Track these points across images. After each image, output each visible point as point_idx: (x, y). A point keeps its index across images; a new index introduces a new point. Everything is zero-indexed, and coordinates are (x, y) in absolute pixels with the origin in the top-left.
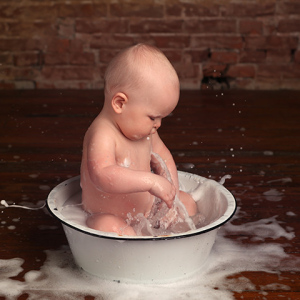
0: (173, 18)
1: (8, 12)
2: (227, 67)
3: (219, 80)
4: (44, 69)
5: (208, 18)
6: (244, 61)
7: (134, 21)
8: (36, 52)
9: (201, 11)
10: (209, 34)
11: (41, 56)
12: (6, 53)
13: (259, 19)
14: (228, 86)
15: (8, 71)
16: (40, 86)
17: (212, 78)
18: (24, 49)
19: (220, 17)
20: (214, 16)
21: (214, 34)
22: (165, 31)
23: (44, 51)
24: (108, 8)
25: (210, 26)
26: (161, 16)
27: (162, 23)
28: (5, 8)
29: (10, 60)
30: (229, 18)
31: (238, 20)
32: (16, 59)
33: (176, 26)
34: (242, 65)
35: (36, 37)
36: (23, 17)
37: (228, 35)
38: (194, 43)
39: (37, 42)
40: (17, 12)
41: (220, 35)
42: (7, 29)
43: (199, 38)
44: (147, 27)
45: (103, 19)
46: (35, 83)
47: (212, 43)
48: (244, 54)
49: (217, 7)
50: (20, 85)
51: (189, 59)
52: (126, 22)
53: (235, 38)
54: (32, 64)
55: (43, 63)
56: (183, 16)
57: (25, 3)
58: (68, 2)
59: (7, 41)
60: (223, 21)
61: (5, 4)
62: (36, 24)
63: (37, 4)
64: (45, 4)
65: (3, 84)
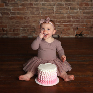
1: (26, 18)
2: (82, 32)
3: (79, 35)
4: (35, 32)
5: (78, 19)
6: (86, 30)
7: (58, 20)
8: (33, 28)
9: (76, 17)
10: (77, 23)
11: (35, 29)
12: (26, 28)
13: (90, 19)
14: (82, 37)
15: (26, 33)
17: (78, 34)
18: (30, 27)
19: (80, 19)
20: (79, 19)
21: (79, 23)
22: (66, 23)
23: (35, 28)
24: (52, 17)
25: (78, 21)
26: (66, 19)
27: (66, 20)
29: (27, 30)
30: (83, 19)
31: (85, 20)
32: (28, 30)
33: (69, 21)
34: (86, 31)
35: (33, 24)
36: (30, 19)
37: (82, 23)
38: (74, 26)
39: (34, 25)
40: (29, 18)
41: (81, 23)
42: (26, 22)
43: (75, 24)
44: (62, 22)
46: (33, 36)
47: (78, 25)
48: (86, 28)
49: (80, 16)
50: (29, 37)
51: (72, 30)
52: (57, 20)
53: (84, 24)
54: (32, 31)
55: (35, 31)
56: (71, 19)
57: (31, 15)
58: (42, 15)
59: (26, 25)
60: (81, 20)
61: (25, 16)
62: (33, 21)
63: (34, 16)
64: (36, 16)
65: (24, 36)
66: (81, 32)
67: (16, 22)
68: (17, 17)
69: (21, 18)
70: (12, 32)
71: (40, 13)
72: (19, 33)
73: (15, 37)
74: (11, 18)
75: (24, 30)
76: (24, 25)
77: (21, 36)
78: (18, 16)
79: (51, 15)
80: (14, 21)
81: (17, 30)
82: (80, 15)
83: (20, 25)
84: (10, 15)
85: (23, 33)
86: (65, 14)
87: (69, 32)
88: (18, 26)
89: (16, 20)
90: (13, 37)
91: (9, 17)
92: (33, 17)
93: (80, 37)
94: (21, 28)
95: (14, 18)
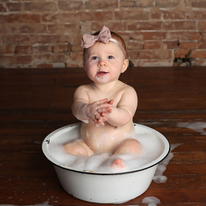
0: (156, 20)
1: (48, 18)
2: (190, 52)
3: (184, 60)
4: (72, 54)
5: (178, 20)
6: (201, 47)
7: (130, 23)
8: (67, 44)
9: (173, 15)
10: (178, 31)
11: (70, 46)
12: (46, 45)
14: (191, 64)
15: (48, 56)
16: (69, 66)
17: (180, 58)
18: (58, 42)
19: (186, 20)
20: (181, 18)
21: (182, 31)
22: (150, 29)
23: (72, 43)
24: (114, 14)
25: (179, 25)
26: (148, 19)
27: (149, 24)
28: (46, 15)
29: (50, 49)
30: (191, 20)
31: (197, 21)
32: (53, 48)
33: (157, 26)
34: (199, 50)
35: (66, 33)
36: (57, 21)
37: (190, 31)
38: (169, 37)
39: (67, 37)
40: (54, 18)
41: (186, 31)
42: (47, 29)
43: (172, 33)
44: (138, 26)
45: (110, 21)
46: (66, 64)
47: (180, 36)
48: (201, 43)
49: (184, 13)
50: (56, 65)
51: (165, 47)
52: (125, 23)
53: (195, 33)
54: (64, 52)
55: (71, 50)
56: (162, 19)
57: (59, 11)
58: (87, 11)
59: (48, 36)
60: (188, 22)
61: (46, 13)
62: (66, 26)
63: (67, 12)
64: (72, 12)
65: (45, 64)
66: (187, 52)
67: (23, 29)
68: (25, 16)
69: (35, 18)
70: (13, 55)
71: (84, 6)
72: (30, 56)
73: (22, 66)
74: (10, 19)
75: (43, 49)
76: (43, 36)
77: (35, 63)
78: (28, 12)
79: (110, 9)
80: (17, 25)
81: (26, 48)
82: (183, 8)
83: (32, 36)
84: (5, 11)
85: (40, 57)
86: (145, 7)
87: (157, 52)
88: (28, 39)
89: (21, 24)
90: (14, 66)
91: (5, 16)
92: (65, 15)
93: (184, 65)
94: (35, 43)
95: (17, 18)
